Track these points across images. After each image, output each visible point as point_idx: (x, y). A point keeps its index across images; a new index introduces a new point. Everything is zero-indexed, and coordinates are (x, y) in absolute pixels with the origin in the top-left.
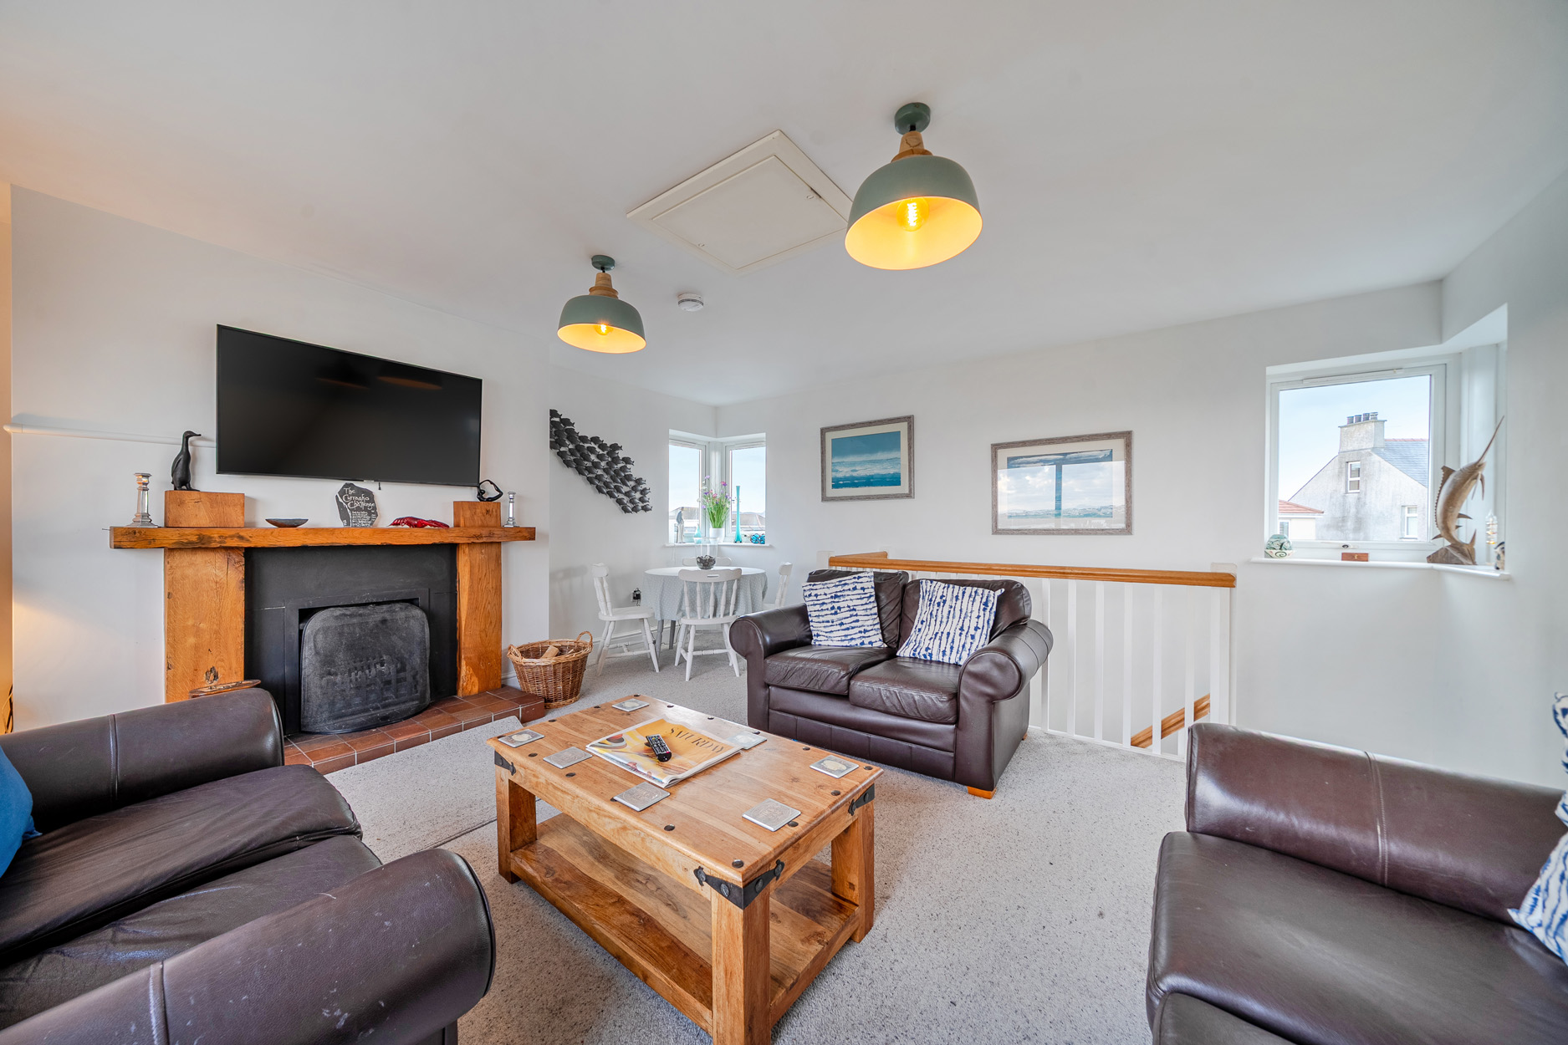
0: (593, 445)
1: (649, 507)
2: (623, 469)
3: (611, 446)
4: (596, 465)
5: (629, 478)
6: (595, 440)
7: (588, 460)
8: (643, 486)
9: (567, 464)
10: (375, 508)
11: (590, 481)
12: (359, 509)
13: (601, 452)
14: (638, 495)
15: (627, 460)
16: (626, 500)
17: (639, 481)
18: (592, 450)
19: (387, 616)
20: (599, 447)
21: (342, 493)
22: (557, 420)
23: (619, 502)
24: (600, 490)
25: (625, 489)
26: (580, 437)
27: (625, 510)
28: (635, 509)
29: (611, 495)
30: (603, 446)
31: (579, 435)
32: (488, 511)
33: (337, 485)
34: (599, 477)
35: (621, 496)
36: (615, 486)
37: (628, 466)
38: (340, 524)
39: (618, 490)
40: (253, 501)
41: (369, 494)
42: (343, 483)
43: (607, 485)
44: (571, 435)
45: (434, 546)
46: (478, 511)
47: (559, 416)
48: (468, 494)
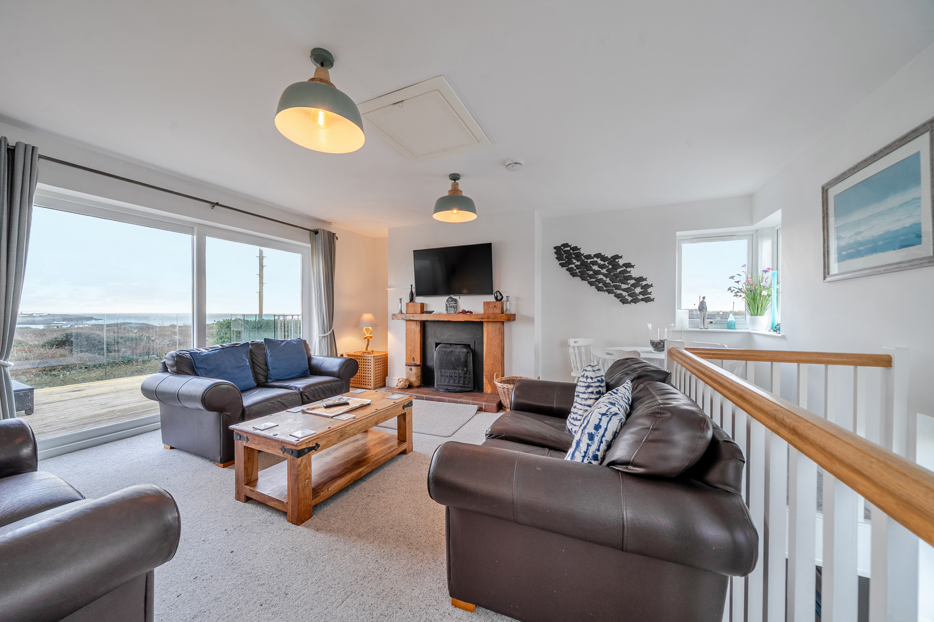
0: (595, 259)
1: (652, 297)
2: (625, 271)
3: (612, 257)
4: (597, 273)
5: (630, 278)
6: (598, 256)
7: (591, 269)
8: (644, 283)
9: (574, 275)
10: (456, 306)
11: (591, 284)
12: (451, 307)
13: (602, 263)
14: (638, 290)
15: (628, 265)
16: (624, 294)
17: (641, 279)
18: (595, 263)
19: (454, 350)
20: (601, 260)
21: (447, 301)
22: (569, 249)
23: (617, 296)
24: (599, 289)
25: (624, 286)
26: (584, 257)
27: (624, 301)
28: (635, 301)
29: (609, 292)
30: (603, 258)
31: (584, 255)
32: (495, 306)
33: (447, 298)
34: (600, 281)
35: (619, 292)
36: (614, 286)
37: (628, 269)
38: (445, 312)
39: (618, 288)
40: (427, 304)
41: (456, 300)
42: (448, 297)
43: (606, 285)
44: (578, 256)
45: (465, 322)
46: (491, 306)
47: (570, 246)
48: (491, 298)
